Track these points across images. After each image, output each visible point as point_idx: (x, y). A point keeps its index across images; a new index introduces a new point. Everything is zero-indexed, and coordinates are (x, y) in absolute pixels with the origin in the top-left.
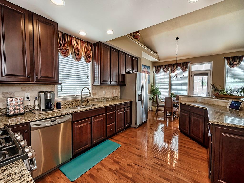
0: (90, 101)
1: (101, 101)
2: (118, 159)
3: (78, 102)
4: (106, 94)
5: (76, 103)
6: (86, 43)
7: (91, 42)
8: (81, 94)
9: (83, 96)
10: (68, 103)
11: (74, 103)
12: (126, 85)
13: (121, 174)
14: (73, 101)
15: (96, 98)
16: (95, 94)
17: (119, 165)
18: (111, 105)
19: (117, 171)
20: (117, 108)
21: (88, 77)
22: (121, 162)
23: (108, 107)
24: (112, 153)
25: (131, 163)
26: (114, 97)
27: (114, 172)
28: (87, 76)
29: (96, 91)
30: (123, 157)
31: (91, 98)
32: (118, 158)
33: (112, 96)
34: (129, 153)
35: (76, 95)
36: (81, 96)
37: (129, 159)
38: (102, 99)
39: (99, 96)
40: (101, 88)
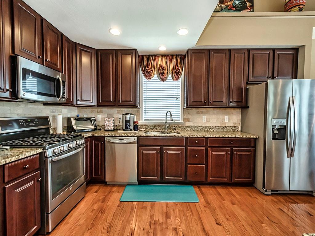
0: (179, 128)
1: (197, 131)
2: (174, 213)
3: (163, 128)
4: (208, 121)
5: (160, 128)
6: (174, 57)
7: (181, 54)
8: (165, 119)
9: (167, 121)
10: (152, 127)
11: (158, 128)
12: (249, 107)
13: (155, 229)
14: (157, 126)
15: (189, 125)
16: (187, 120)
17: (166, 220)
18: (196, 137)
19: (155, 223)
20: (209, 144)
21: (177, 99)
22: (173, 219)
23: (189, 139)
24: (176, 203)
25: (181, 230)
26: (226, 127)
27: (151, 221)
28: (176, 97)
29: (189, 117)
30: (182, 215)
31: (180, 125)
32: (176, 212)
33: (220, 125)
34: (195, 217)
35: (163, 120)
36: (165, 121)
37: (186, 224)
38: (200, 128)
39: (193, 123)
40: (198, 113)
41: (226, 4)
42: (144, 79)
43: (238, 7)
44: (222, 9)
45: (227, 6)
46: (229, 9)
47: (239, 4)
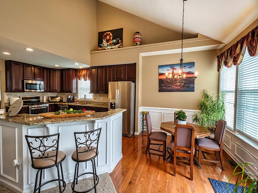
0: (92, 103)
15: (96, 101)
16: (95, 99)
29: (96, 97)
31: (92, 101)
38: (100, 103)
39: (98, 101)
40: (99, 96)
41: (110, 42)
42: (79, 80)
43: (115, 43)
44: (108, 45)
45: (110, 43)
46: (111, 45)
47: (116, 42)
